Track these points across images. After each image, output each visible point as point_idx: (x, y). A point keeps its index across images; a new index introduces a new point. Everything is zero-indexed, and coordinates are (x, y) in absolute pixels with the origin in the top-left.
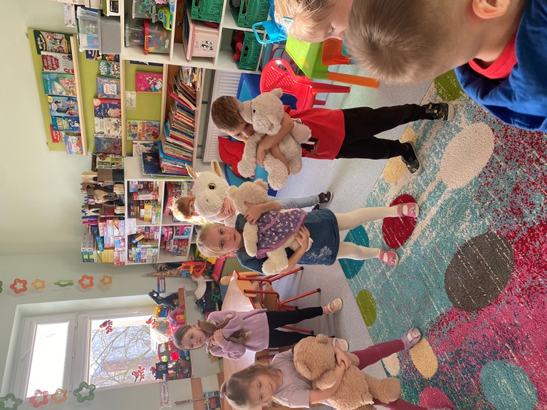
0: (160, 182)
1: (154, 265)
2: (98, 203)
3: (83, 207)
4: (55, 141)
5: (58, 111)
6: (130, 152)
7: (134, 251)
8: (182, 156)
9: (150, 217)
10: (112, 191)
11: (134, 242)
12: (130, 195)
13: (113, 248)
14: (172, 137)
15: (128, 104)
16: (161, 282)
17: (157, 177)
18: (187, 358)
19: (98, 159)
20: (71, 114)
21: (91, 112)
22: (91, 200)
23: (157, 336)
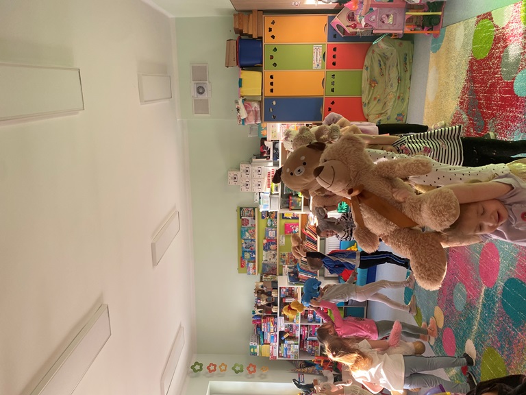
0: (298, 288)
1: (296, 362)
2: (263, 304)
3: (254, 307)
4: (242, 266)
5: (246, 248)
6: (281, 272)
10: (271, 295)
11: (283, 339)
15: (281, 242)
16: (301, 376)
19: (264, 277)
20: (251, 249)
22: (259, 301)
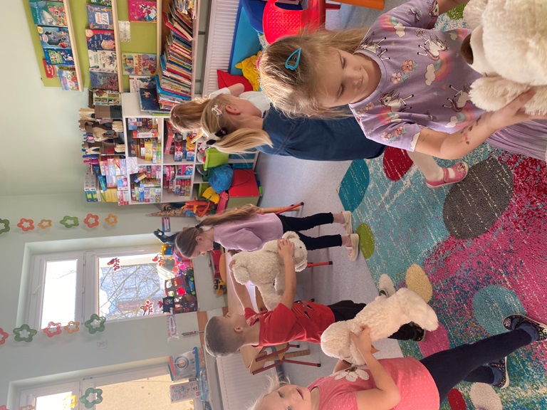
0: (158, 119)
1: (158, 205)
2: (98, 141)
3: (83, 145)
4: (49, 75)
5: (50, 43)
6: (127, 88)
7: (137, 190)
8: (179, 91)
9: (151, 155)
10: (111, 128)
11: (137, 181)
12: (129, 133)
13: (116, 187)
14: (169, 70)
15: (122, 36)
16: (166, 221)
17: (155, 113)
18: (193, 293)
19: (95, 96)
20: (63, 46)
21: (84, 45)
22: (90, 138)
23: (163, 273)
